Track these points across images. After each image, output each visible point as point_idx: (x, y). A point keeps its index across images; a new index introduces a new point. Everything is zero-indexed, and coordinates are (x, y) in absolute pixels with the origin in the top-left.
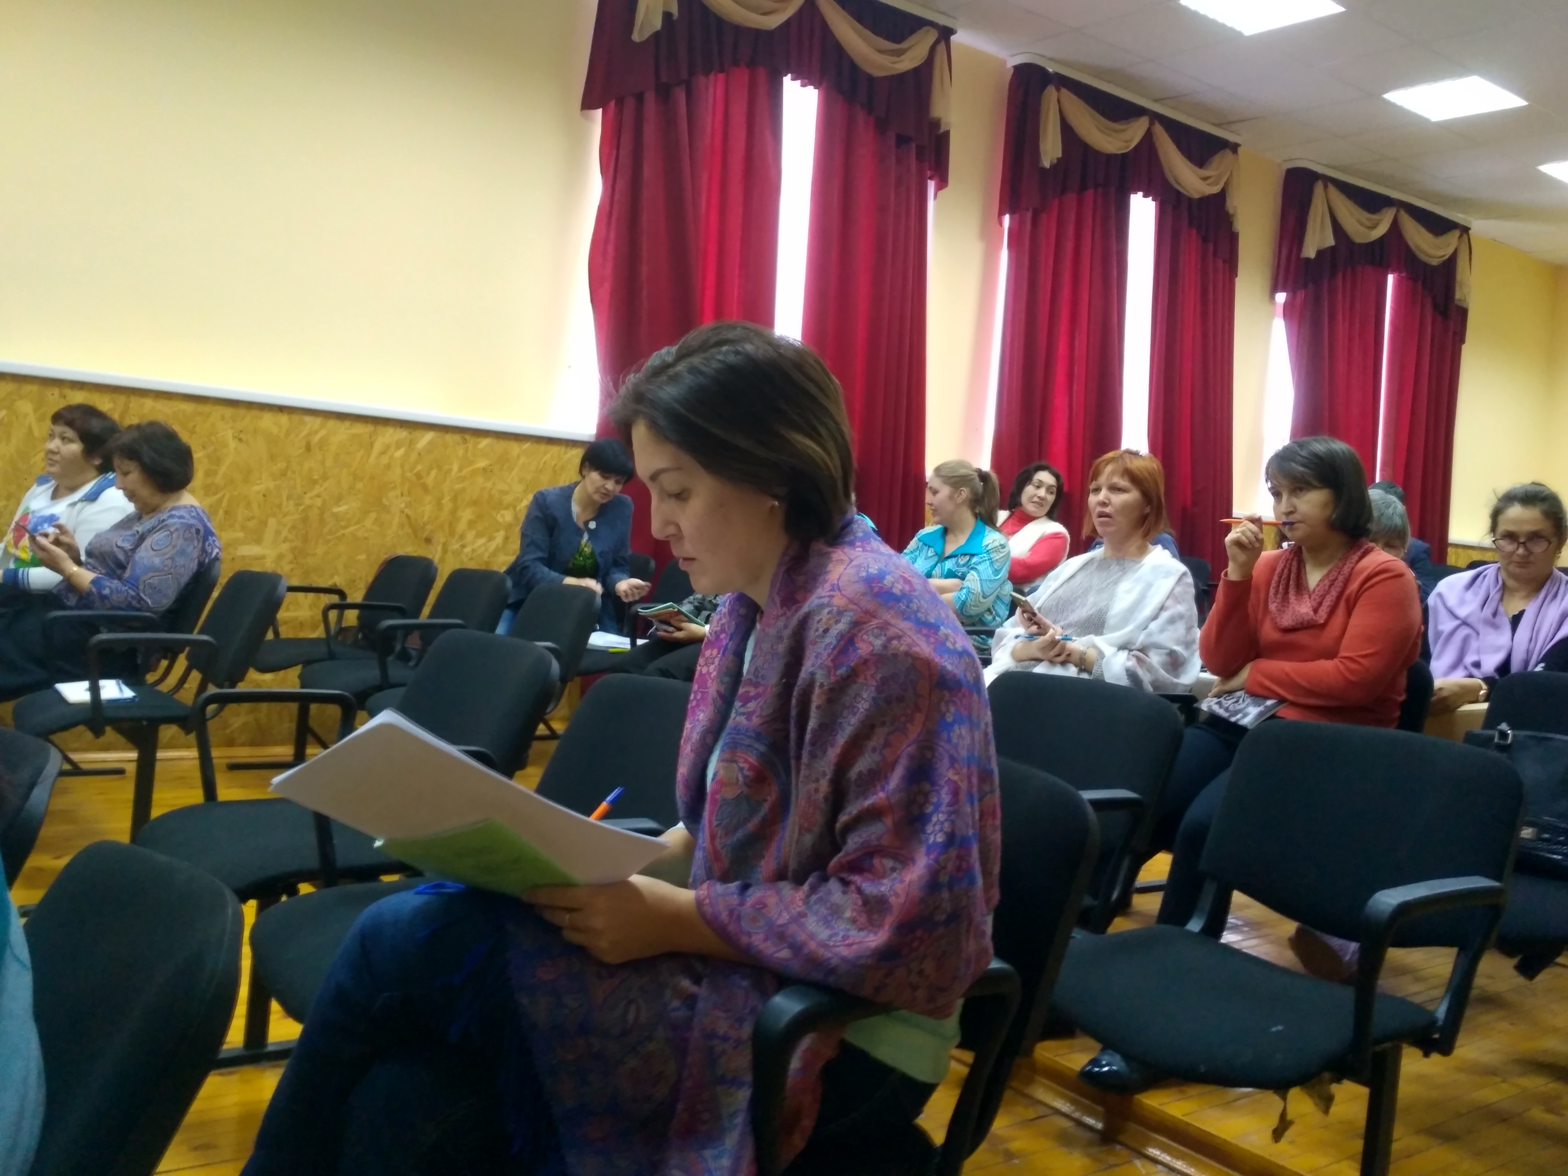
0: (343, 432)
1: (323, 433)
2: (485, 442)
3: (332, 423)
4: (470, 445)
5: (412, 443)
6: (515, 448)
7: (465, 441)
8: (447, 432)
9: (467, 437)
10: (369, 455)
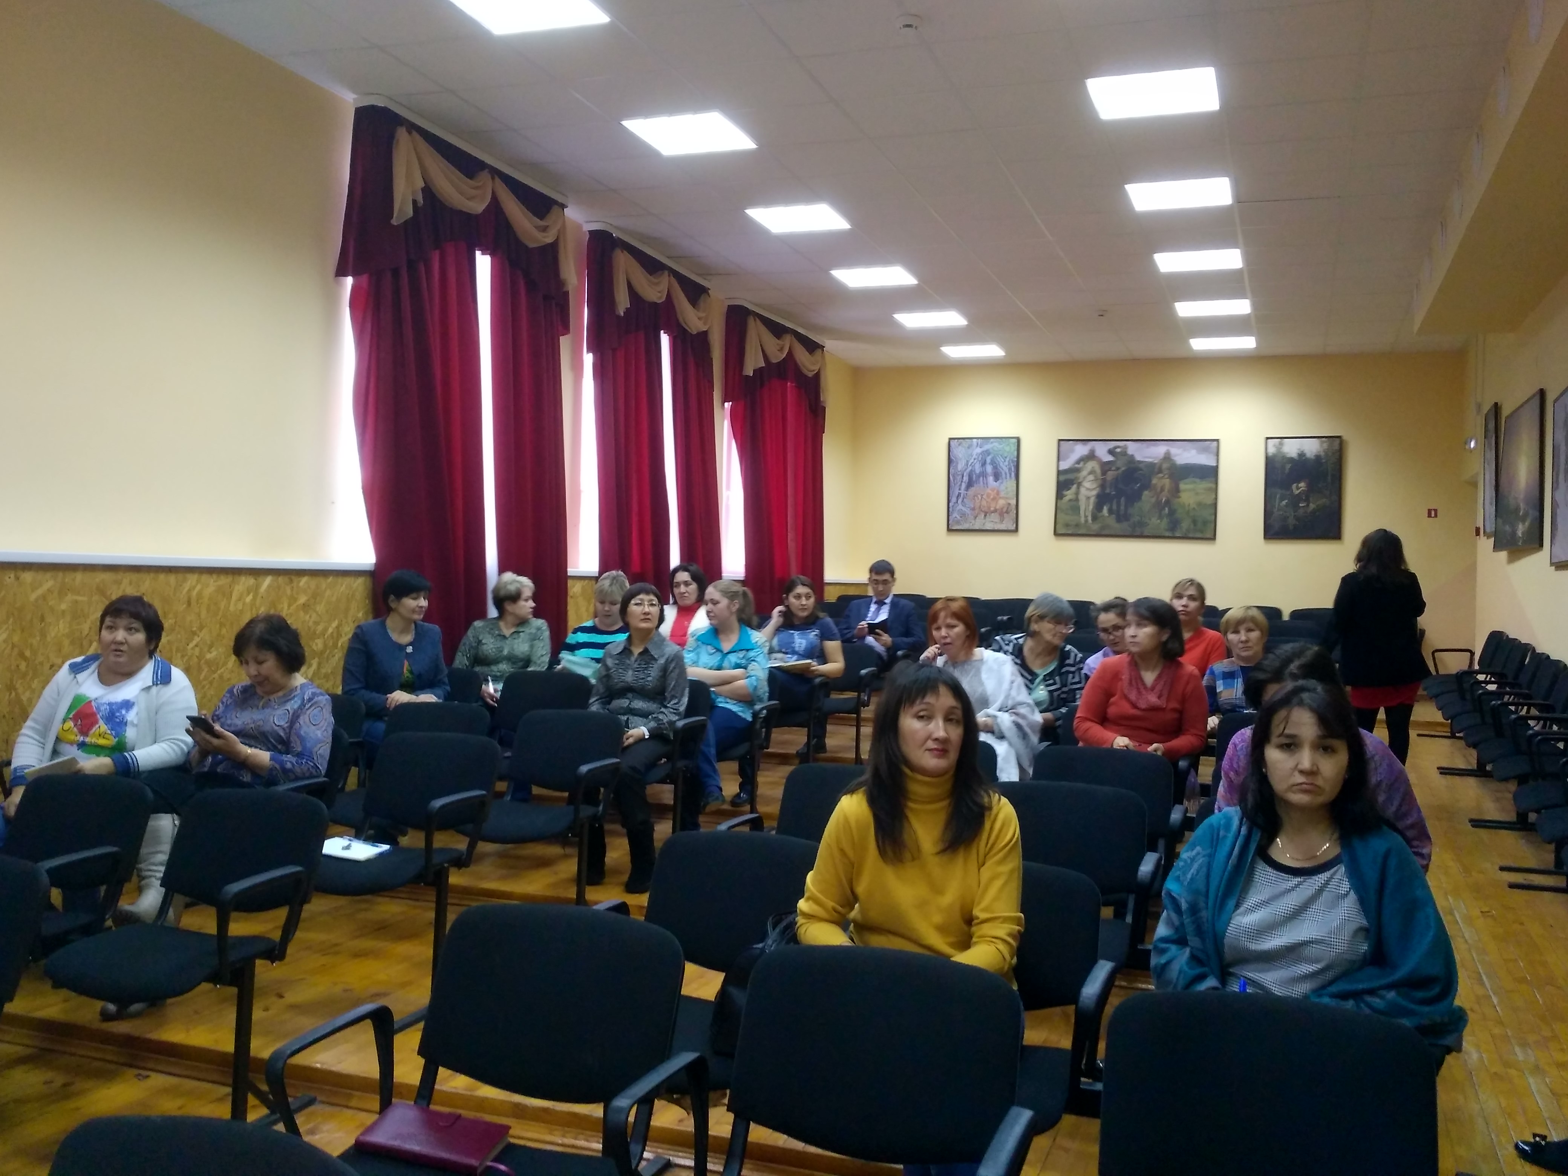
0: (212, 584)
1: (198, 587)
2: (304, 580)
3: (205, 578)
4: (295, 584)
5: (258, 587)
6: (324, 583)
7: (291, 581)
8: (279, 575)
9: (293, 577)
10: (229, 603)
